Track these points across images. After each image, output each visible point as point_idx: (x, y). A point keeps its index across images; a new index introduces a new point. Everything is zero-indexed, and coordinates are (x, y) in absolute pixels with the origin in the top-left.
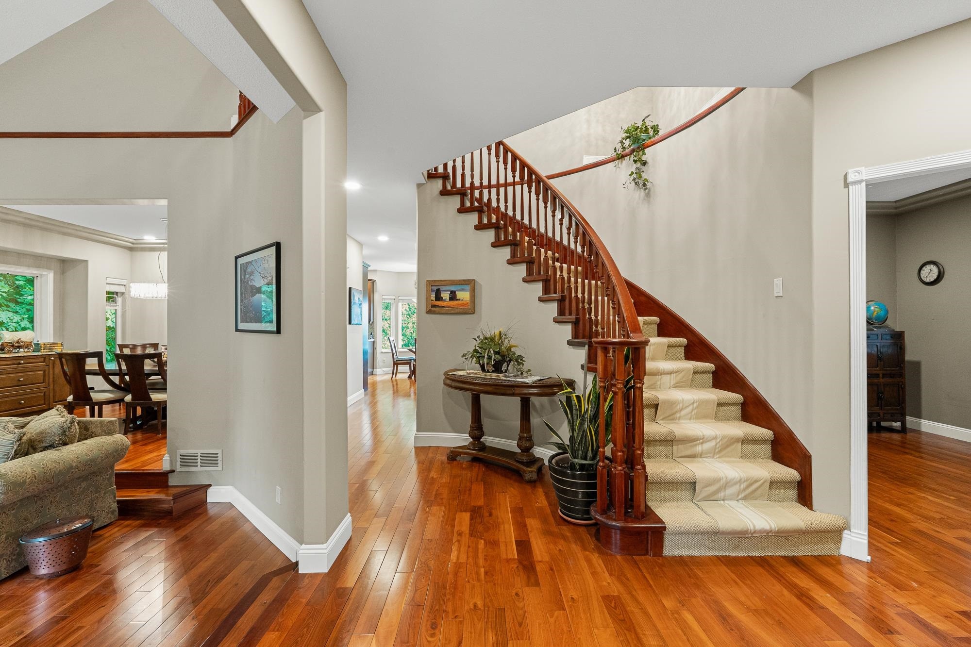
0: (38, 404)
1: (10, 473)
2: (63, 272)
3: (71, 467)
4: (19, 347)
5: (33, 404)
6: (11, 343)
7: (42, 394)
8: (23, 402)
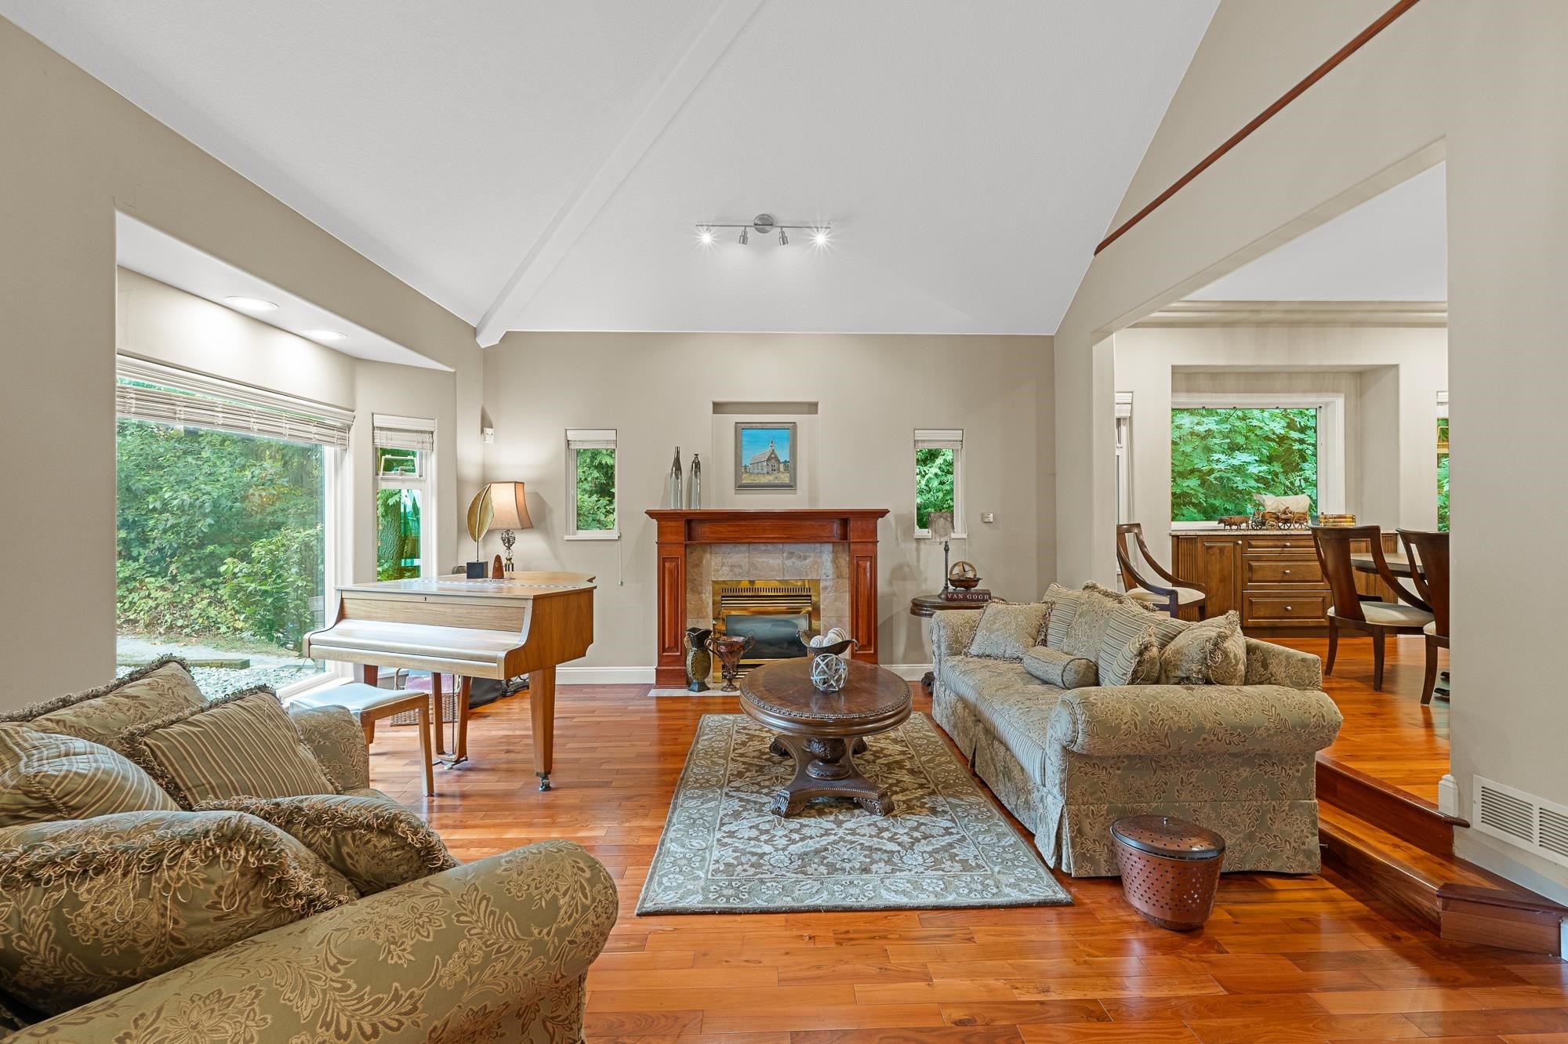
0: (1313, 615)
1: (1100, 705)
2: (1360, 393)
3: (1201, 729)
4: (1286, 521)
5: (1306, 615)
6: (1275, 514)
7: (1320, 600)
8: (1289, 608)
